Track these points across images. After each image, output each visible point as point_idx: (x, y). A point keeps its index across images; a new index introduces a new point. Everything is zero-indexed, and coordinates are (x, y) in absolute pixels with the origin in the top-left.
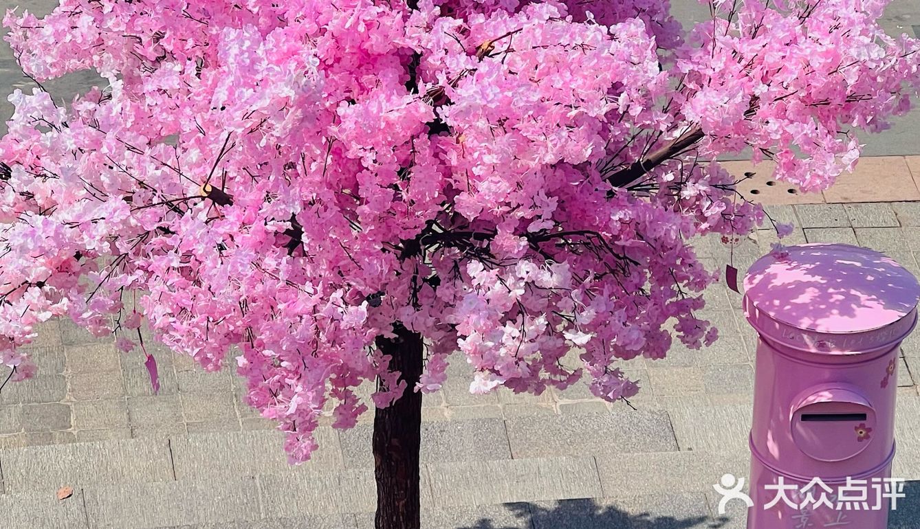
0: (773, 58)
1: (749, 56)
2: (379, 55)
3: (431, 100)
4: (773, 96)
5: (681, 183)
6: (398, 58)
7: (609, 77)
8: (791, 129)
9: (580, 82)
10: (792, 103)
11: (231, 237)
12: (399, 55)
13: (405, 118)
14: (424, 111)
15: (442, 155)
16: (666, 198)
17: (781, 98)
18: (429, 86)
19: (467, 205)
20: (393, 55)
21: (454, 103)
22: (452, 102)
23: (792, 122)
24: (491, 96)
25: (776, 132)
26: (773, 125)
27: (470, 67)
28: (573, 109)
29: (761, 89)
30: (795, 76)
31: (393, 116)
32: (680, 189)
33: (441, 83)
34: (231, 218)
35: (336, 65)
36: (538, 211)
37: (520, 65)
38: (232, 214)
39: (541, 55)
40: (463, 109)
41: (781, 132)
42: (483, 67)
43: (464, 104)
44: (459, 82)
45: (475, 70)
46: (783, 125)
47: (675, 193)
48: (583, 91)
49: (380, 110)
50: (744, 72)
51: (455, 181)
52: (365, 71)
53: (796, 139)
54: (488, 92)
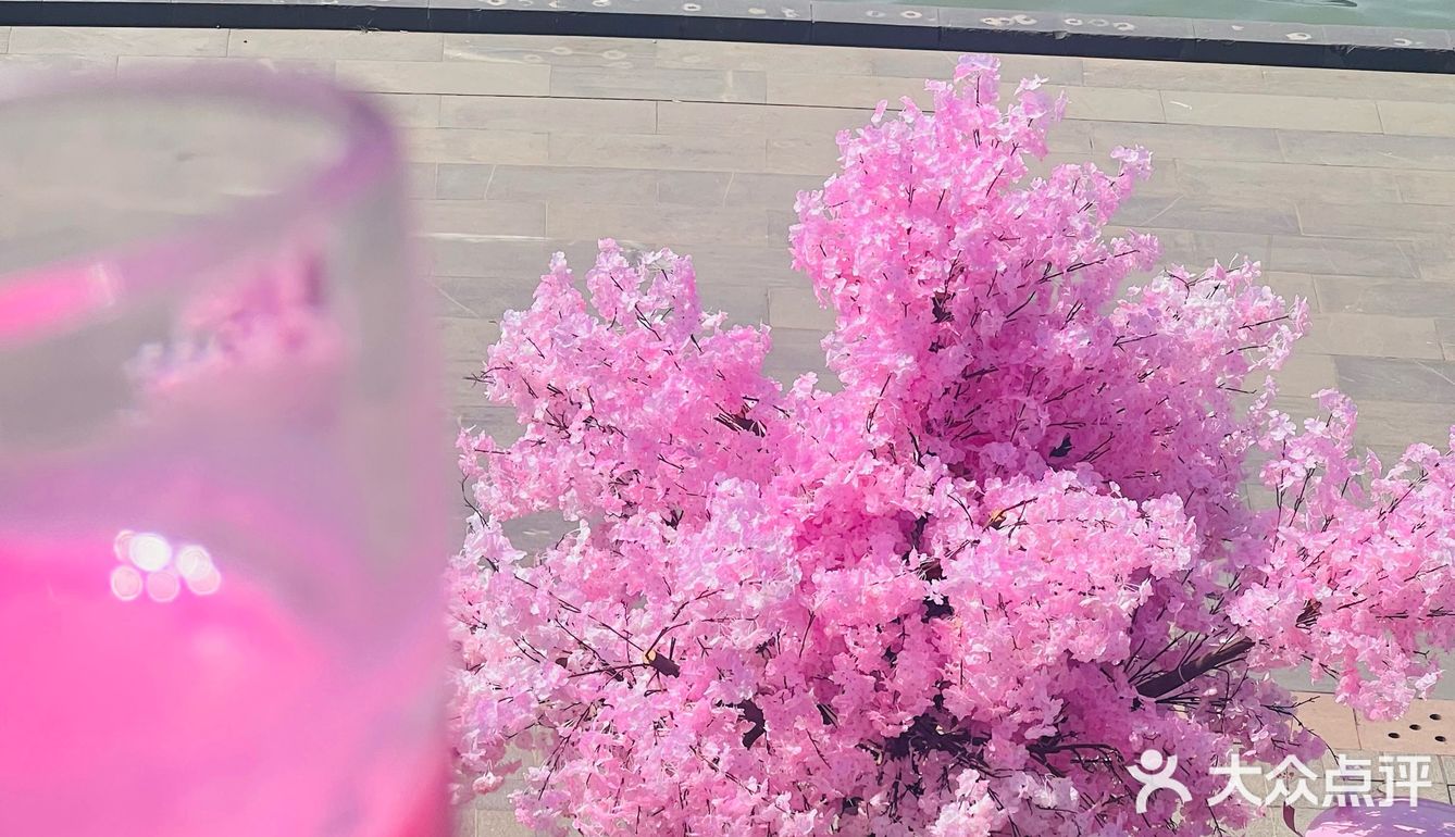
0: (1340, 558)
1: (1314, 553)
2: (875, 517)
3: (924, 573)
4: (1338, 602)
5: (1227, 699)
6: (897, 523)
7: (1129, 561)
8: (1356, 643)
9: (1096, 565)
10: (1359, 614)
11: (671, 714)
12: (900, 520)
13: (891, 592)
14: (915, 585)
15: (935, 641)
16: (1208, 715)
17: (1347, 606)
18: (924, 557)
19: (958, 701)
20: (892, 518)
21: (945, 578)
22: (943, 575)
23: (1358, 635)
24: (987, 574)
25: (1338, 646)
26: (1335, 638)
27: (972, 538)
28: (1087, 596)
29: (1324, 593)
30: (1364, 581)
31: (878, 590)
32: (1224, 706)
33: (936, 556)
34: (673, 693)
35: (825, 525)
36: (1038, 715)
37: (1032, 542)
38: (676, 688)
39: (1056, 532)
40: (955, 586)
41: (1344, 646)
42: (986, 540)
43: (956, 580)
44: (958, 555)
45: (978, 542)
46: (1347, 638)
47: (1219, 710)
48: (1098, 575)
49: (861, 582)
50: (1307, 572)
51: (947, 672)
52: (857, 534)
53: (1361, 654)
54: (985, 567)
